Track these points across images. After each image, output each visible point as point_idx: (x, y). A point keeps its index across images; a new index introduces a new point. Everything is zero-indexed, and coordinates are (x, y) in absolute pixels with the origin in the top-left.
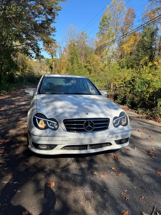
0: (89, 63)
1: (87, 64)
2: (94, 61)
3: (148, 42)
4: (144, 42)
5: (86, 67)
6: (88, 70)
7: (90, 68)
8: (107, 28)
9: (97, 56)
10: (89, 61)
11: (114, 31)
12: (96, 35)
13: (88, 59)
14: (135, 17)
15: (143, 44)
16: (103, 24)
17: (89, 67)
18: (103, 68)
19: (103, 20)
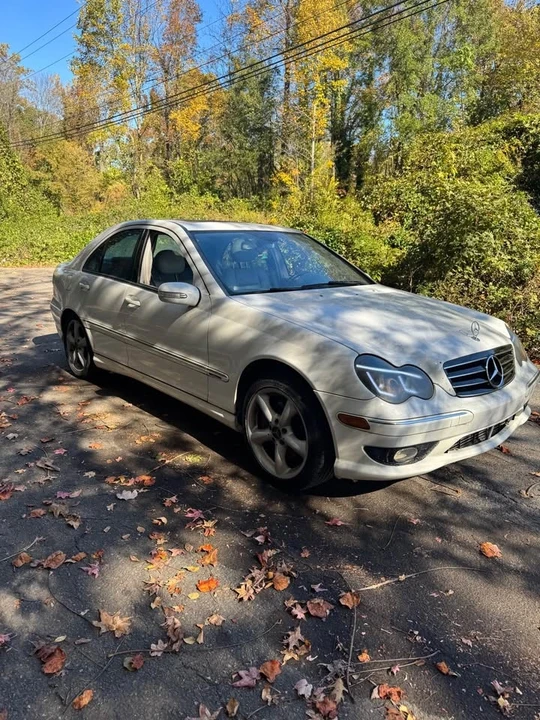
0: (48, 171)
1: (40, 174)
2: (63, 164)
3: (256, 110)
4: (242, 109)
5: (36, 183)
6: (48, 194)
7: (53, 187)
8: (109, 47)
9: (71, 143)
10: (44, 160)
11: (132, 59)
12: (69, 67)
13: (39, 156)
14: (198, 19)
15: (241, 113)
16: (90, 29)
17: (50, 183)
18: (99, 190)
19: (90, 13)
